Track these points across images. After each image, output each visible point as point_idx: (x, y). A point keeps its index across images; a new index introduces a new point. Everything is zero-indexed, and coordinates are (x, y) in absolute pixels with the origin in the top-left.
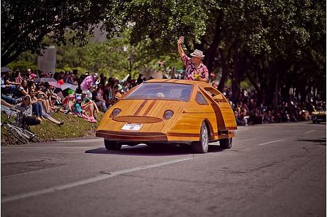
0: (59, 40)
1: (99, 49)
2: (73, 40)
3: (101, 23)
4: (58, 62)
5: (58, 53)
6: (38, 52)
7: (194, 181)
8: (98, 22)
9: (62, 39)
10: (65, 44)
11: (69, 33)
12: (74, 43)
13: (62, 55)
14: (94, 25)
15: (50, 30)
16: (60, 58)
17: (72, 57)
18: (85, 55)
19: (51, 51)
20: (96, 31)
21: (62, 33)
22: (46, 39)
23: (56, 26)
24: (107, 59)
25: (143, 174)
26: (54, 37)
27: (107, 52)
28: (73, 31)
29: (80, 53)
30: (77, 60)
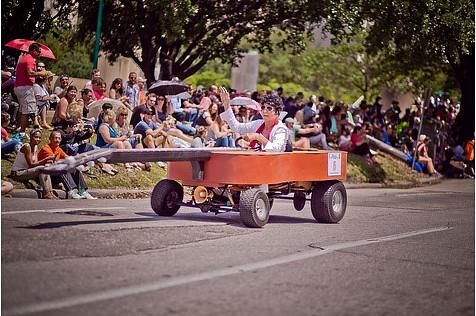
0: (263, 45)
1: (321, 58)
2: (282, 44)
3: (324, 22)
4: (261, 74)
5: (262, 62)
6: (232, 61)
7: (446, 266)
8: (320, 20)
9: (267, 43)
10: (271, 51)
11: (276, 34)
12: (284, 49)
13: (267, 65)
14: (314, 24)
15: (249, 30)
16: (265, 69)
17: (281, 69)
18: (301, 65)
19: (251, 59)
20: (317, 32)
21: (267, 35)
22: (243, 41)
23: (258, 25)
24: (332, 73)
26: (256, 41)
27: (332, 63)
28: (283, 32)
29: (293, 63)
30: (289, 73)
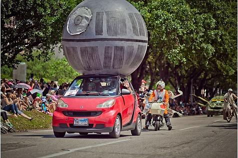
0: (29, 57)
1: (59, 64)
2: (39, 57)
3: (59, 45)
4: (28, 74)
5: (28, 68)
6: (13, 66)
8: (57, 43)
9: (31, 56)
10: (33, 60)
11: (35, 51)
12: (40, 59)
13: (31, 69)
14: (55, 45)
15: (21, 50)
16: (30, 72)
17: (38, 71)
18: (48, 69)
19: (23, 66)
20: (56, 49)
21: (31, 52)
22: (18, 57)
23: (26, 47)
24: (65, 72)
25: (93, 150)
26: (25, 55)
27: (65, 67)
28: (39, 50)
29: (44, 68)
30: (42, 73)
